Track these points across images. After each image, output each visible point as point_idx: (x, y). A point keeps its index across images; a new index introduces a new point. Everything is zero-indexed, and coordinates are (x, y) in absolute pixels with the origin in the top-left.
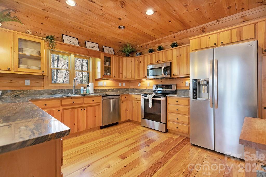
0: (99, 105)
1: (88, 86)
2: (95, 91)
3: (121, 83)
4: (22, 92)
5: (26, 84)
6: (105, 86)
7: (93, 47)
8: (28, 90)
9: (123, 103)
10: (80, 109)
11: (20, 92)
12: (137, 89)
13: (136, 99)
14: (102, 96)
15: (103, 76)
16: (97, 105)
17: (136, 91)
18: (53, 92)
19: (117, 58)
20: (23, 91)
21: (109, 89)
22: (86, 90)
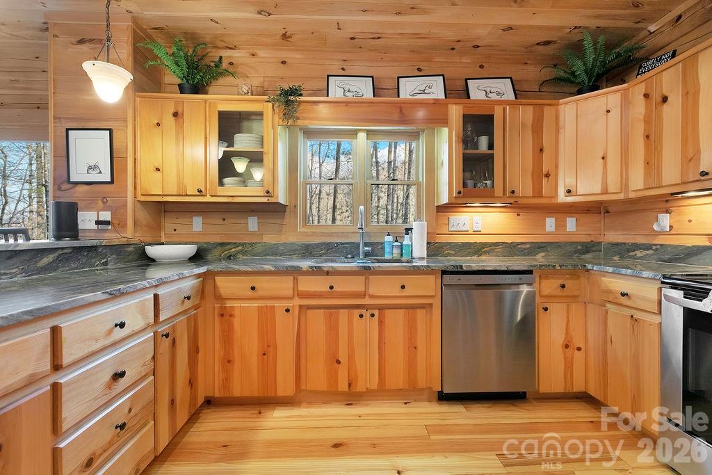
0: (431, 305)
1: (408, 231)
2: (434, 249)
3: (553, 220)
4: (240, 248)
5: (251, 229)
6: (477, 233)
7: (423, 92)
8: (252, 244)
9: (546, 309)
10: (357, 312)
11: (237, 249)
12: (648, 247)
13: (624, 300)
14: (444, 272)
15: (460, 192)
16: (422, 307)
17: (639, 253)
18: (307, 251)
19: (526, 113)
20: (243, 245)
21: (496, 244)
22: (402, 246)
